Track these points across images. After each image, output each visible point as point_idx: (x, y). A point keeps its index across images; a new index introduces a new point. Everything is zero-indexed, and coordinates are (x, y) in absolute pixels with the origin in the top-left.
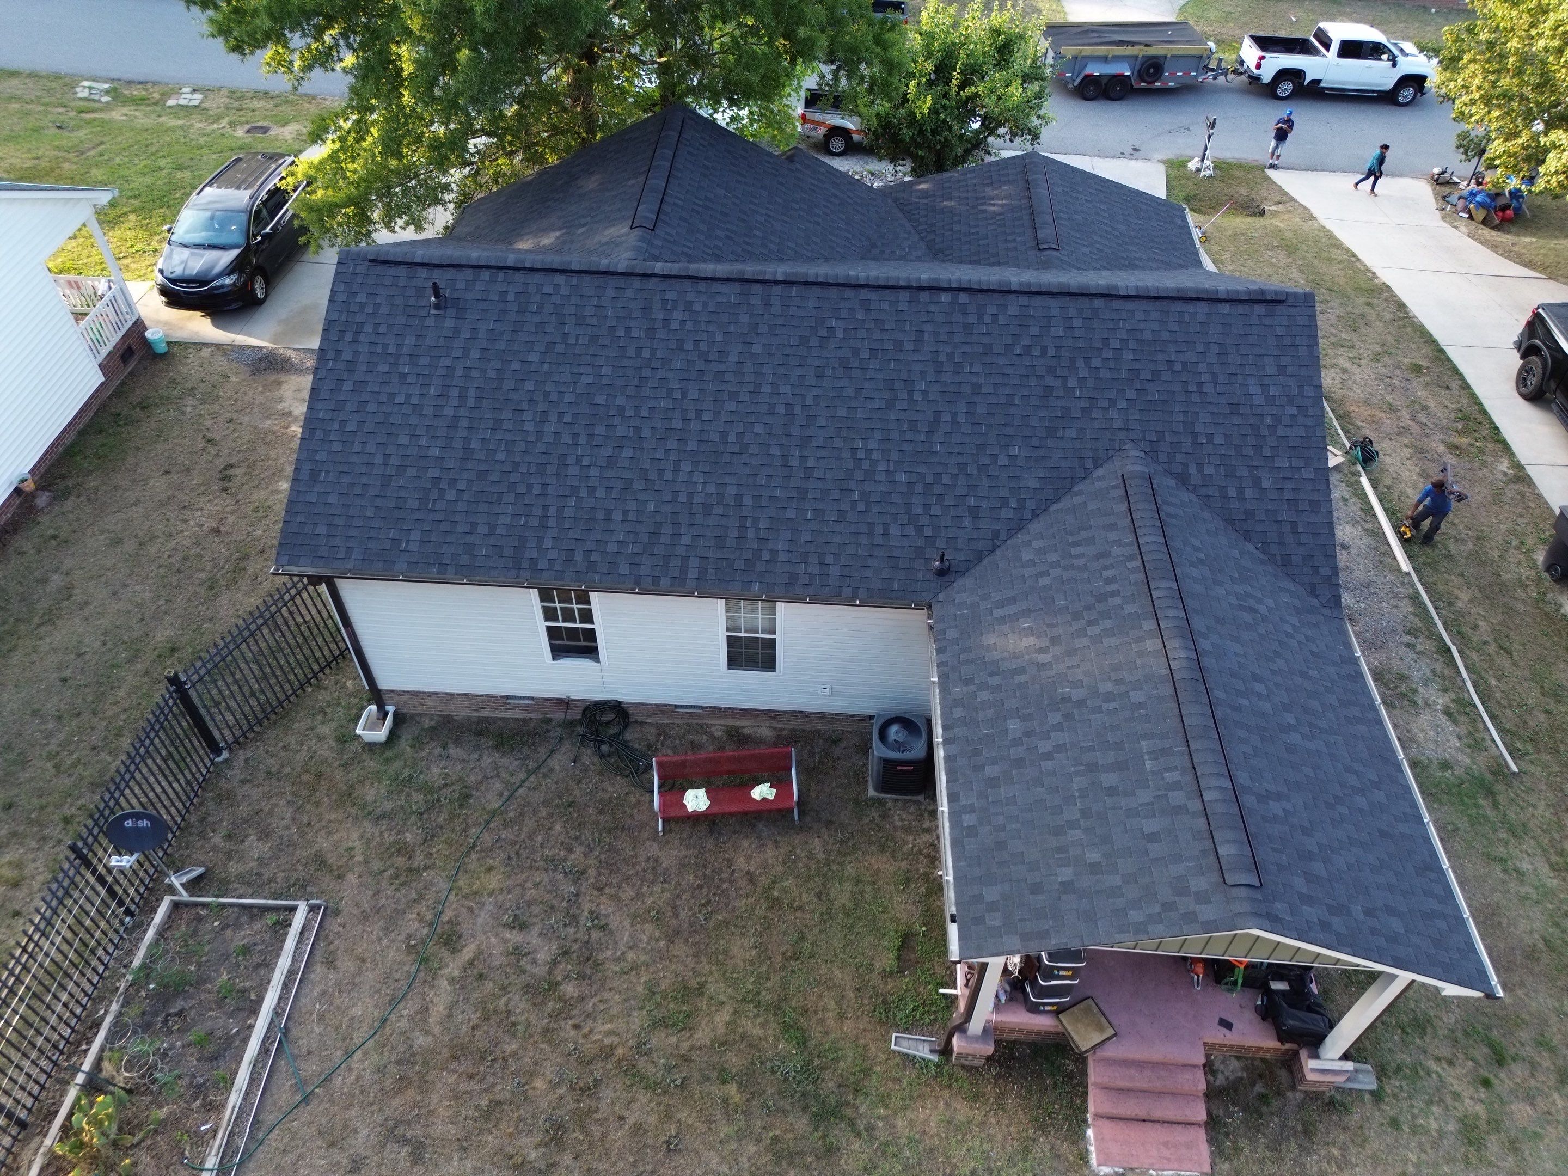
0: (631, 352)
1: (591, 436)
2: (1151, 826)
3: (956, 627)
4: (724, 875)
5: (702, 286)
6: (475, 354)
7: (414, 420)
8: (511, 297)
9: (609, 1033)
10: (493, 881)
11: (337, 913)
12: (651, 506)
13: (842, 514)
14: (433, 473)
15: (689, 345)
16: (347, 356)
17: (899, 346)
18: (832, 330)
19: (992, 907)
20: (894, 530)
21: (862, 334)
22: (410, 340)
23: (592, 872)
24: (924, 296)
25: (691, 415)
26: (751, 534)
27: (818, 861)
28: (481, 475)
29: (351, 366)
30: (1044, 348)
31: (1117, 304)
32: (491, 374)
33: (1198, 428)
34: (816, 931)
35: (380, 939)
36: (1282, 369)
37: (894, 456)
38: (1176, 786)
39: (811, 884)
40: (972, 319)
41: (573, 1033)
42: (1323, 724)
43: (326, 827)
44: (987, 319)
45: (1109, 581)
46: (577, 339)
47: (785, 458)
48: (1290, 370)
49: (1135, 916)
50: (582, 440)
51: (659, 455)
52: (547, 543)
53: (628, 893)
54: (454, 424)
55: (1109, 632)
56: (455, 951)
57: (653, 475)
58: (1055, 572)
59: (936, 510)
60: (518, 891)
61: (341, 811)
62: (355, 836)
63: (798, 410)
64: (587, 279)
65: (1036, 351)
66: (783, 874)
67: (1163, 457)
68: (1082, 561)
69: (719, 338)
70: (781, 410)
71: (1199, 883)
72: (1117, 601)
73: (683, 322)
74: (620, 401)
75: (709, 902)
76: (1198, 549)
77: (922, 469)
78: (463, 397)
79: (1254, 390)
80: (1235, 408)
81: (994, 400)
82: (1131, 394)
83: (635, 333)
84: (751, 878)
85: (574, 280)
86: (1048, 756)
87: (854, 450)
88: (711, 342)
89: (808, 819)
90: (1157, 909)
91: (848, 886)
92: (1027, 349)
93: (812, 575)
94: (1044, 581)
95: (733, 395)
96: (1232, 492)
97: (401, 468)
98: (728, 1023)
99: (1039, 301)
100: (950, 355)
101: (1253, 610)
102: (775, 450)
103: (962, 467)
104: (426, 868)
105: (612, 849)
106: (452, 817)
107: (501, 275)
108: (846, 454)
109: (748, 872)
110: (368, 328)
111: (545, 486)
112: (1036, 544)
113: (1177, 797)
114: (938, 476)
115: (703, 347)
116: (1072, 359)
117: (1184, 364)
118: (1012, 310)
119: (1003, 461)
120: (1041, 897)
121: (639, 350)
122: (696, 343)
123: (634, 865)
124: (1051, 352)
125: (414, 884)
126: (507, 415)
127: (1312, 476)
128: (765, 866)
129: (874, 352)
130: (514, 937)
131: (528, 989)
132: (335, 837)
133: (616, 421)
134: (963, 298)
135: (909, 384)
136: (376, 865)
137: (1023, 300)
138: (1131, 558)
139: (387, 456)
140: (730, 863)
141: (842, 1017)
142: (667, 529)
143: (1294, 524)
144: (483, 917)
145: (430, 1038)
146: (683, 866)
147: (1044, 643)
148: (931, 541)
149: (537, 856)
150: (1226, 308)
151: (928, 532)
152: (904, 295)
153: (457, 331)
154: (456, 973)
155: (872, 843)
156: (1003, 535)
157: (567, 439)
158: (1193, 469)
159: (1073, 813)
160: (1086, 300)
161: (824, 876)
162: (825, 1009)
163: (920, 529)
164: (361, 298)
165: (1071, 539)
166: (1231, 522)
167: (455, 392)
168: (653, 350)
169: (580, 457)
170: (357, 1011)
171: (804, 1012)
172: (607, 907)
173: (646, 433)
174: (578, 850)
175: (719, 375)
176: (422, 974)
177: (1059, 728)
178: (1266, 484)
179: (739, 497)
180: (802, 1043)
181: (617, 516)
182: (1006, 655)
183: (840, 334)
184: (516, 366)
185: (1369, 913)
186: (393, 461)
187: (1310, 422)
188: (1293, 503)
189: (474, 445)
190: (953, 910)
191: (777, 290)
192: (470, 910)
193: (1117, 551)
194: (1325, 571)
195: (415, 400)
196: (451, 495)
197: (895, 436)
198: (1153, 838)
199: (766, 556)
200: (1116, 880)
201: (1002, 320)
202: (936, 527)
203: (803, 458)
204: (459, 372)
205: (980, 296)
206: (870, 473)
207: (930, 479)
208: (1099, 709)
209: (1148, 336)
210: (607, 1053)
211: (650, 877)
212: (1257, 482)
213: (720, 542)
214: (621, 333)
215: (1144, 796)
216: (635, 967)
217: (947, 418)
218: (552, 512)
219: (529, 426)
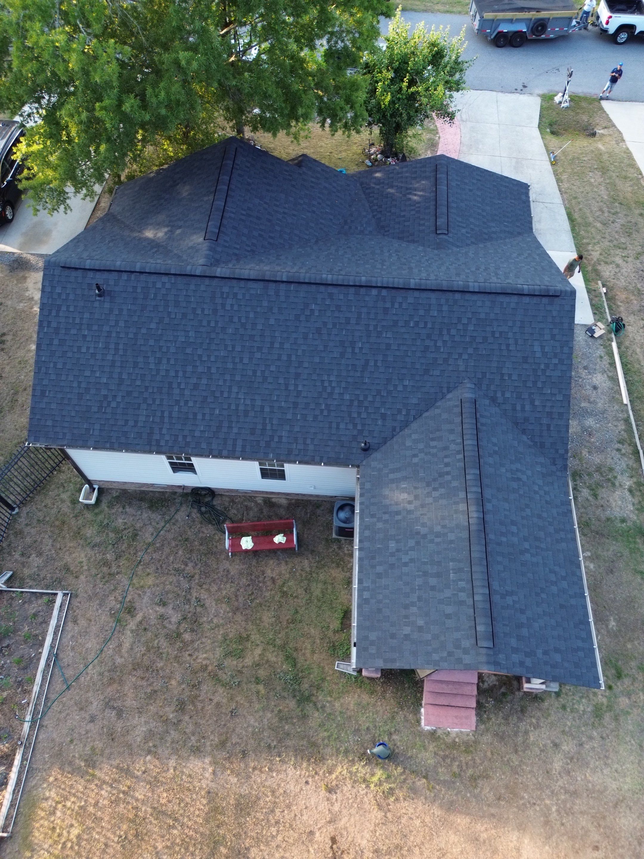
0: (205, 323)
1: (185, 372)
2: (449, 610)
3: (370, 482)
4: (261, 579)
5: (242, 284)
6: (122, 324)
7: (92, 362)
8: (139, 290)
9: (205, 659)
10: (150, 581)
11: (77, 596)
12: (217, 412)
13: (315, 417)
14: (104, 392)
15: (236, 320)
16: (54, 325)
17: (348, 321)
18: (312, 311)
19: (372, 643)
20: (342, 426)
21: (329, 314)
22: (87, 315)
23: (197, 577)
24: (363, 291)
25: (237, 360)
26: (268, 427)
27: (306, 572)
28: (129, 393)
29: (57, 330)
30: (426, 323)
31: (468, 296)
32: (131, 336)
33: (505, 371)
34: (303, 609)
35: (97, 610)
36: (553, 337)
37: (343, 385)
38: (462, 590)
39: (302, 584)
40: (388, 305)
41: (188, 658)
42: (543, 546)
43: (69, 550)
44: (397, 306)
45: (447, 465)
46: (176, 315)
47: (287, 385)
48: (558, 337)
49: (435, 657)
50: (180, 374)
51: (221, 383)
52: (164, 431)
53: (214, 588)
54: (113, 365)
55: (442, 496)
56: (133, 616)
57: (218, 394)
58: (421, 455)
59: (364, 415)
60: (162, 586)
61: (75, 542)
62: (83, 555)
63: (293, 358)
64: (179, 278)
65: (422, 325)
66: (289, 578)
67: (484, 387)
68: (435, 451)
69: (252, 315)
70: (284, 358)
71: (467, 643)
72: (448, 478)
73: (232, 305)
74: (199, 352)
75: (253, 593)
76: (495, 445)
77: (358, 392)
78: (117, 349)
79: (537, 348)
80: (525, 360)
81: (398, 353)
82: (470, 351)
83: (206, 312)
84: (273, 580)
85: (173, 279)
86: (406, 564)
87: (323, 381)
88: (247, 318)
89: (302, 549)
90: (445, 654)
91: (320, 585)
92: (417, 324)
93: (300, 450)
94: (415, 460)
95: (260, 349)
96: (518, 408)
97: (87, 389)
98: (260, 655)
99: (424, 295)
100: (376, 326)
101: (519, 479)
102: (281, 381)
103: (379, 392)
104: (118, 573)
105: (207, 565)
106: (129, 546)
107: (133, 276)
108: (319, 384)
109: (272, 578)
110: (64, 308)
111: (162, 400)
112: (414, 436)
113: (463, 596)
114: (366, 397)
115: (243, 320)
116: (441, 330)
117: (501, 333)
118: (411, 300)
119: (400, 388)
120: (395, 641)
121: (209, 322)
122: (240, 318)
123: (217, 573)
124: (429, 325)
125: (112, 582)
126: (140, 359)
127: (561, 398)
128: (280, 574)
129: (334, 325)
130: (161, 610)
131: (167, 636)
132: (74, 555)
133: (198, 364)
134: (384, 292)
135: (353, 344)
136: (94, 571)
137: (417, 294)
138: (458, 452)
139: (80, 383)
140: (263, 572)
141: (313, 652)
142: (225, 424)
143: (549, 426)
144: (146, 599)
145: (123, 660)
146: (241, 574)
147: (411, 498)
148: (361, 432)
149: (171, 568)
150: (527, 300)
151: (359, 427)
152: (352, 290)
153: (111, 310)
154: (134, 628)
155: (333, 562)
156: (398, 430)
157: (172, 373)
158: (499, 395)
159: (414, 598)
160: (451, 294)
161: (309, 580)
162: (306, 649)
163: (355, 425)
164: (58, 290)
165: (431, 436)
166: (516, 424)
167: (112, 346)
168: (217, 322)
169: (179, 384)
170: (89, 645)
171: (296, 650)
172: (204, 595)
173: (213, 370)
174: (190, 565)
175: (252, 337)
176: (118, 628)
177: (412, 549)
178: (537, 403)
179: (262, 407)
180: (295, 665)
181: (199, 417)
182: (393, 502)
183: (317, 314)
184: (144, 331)
185: (545, 653)
186: (83, 385)
187: (564, 368)
188: (550, 414)
189: (124, 376)
190: (355, 640)
191: (283, 286)
192: (139, 595)
193: (453, 447)
194: (561, 451)
195: (92, 351)
196: (114, 404)
197: (344, 374)
198: (448, 616)
199: (276, 439)
200: (429, 637)
201: (404, 306)
202: (363, 425)
203: (296, 385)
204: (114, 335)
205: (393, 291)
206: (331, 393)
207: (361, 398)
208: (432, 541)
209: (482, 316)
210: (204, 668)
211: (225, 580)
212: (532, 402)
213: (253, 432)
214: (199, 312)
215: (448, 593)
216: (217, 626)
217: (372, 363)
218: (166, 414)
219: (152, 366)
